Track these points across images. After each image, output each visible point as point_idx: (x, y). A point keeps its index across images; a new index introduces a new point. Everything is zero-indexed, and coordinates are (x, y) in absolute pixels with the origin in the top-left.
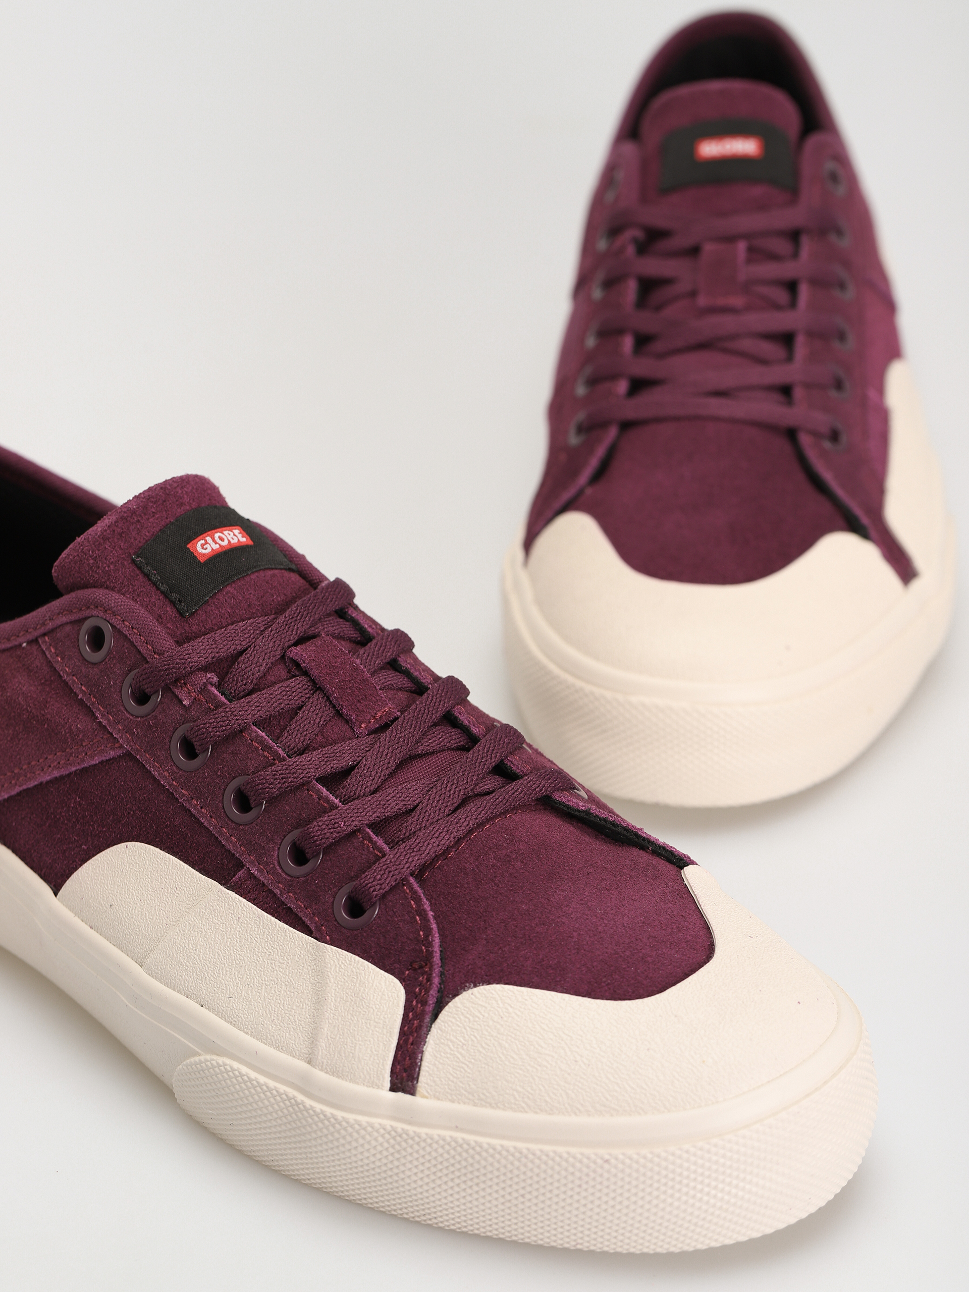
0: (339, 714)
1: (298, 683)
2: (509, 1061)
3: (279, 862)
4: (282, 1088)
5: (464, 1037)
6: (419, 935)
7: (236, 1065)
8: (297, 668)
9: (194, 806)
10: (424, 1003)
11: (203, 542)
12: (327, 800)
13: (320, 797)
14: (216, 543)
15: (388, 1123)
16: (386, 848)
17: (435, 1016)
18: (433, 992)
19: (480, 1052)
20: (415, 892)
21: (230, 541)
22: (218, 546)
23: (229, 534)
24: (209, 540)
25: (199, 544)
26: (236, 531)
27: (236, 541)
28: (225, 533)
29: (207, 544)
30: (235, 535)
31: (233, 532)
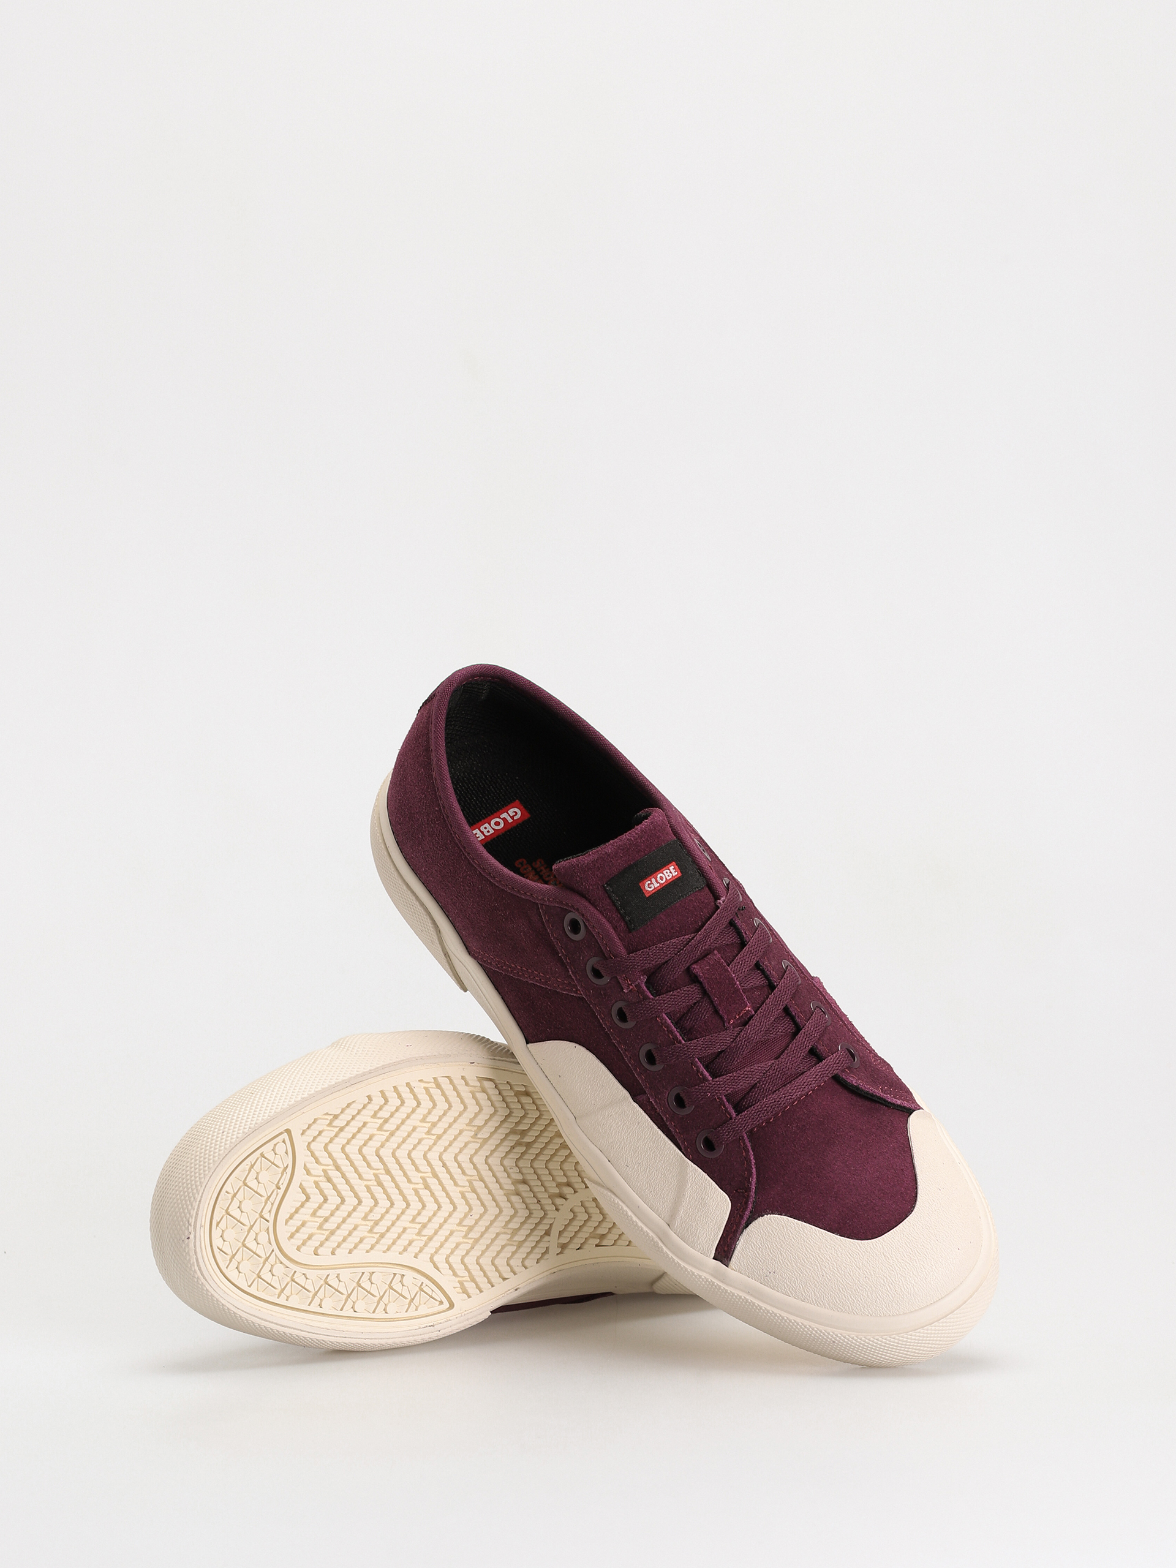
0: (716, 1012)
1: (693, 989)
2: (785, 1266)
3: (668, 1100)
4: (651, 1234)
5: (761, 1243)
6: (745, 1174)
7: (625, 1208)
8: (694, 979)
9: (622, 1048)
10: (742, 1217)
11: (649, 882)
12: (702, 1074)
13: (698, 1071)
14: (658, 883)
15: (710, 1278)
16: (734, 1114)
17: (747, 1226)
18: (747, 1213)
19: (769, 1255)
20: (746, 1146)
21: (666, 878)
22: (658, 885)
23: (667, 872)
24: (653, 880)
25: (647, 883)
26: (672, 868)
27: (671, 877)
28: (664, 872)
29: (652, 883)
30: (671, 872)
31: (669, 870)
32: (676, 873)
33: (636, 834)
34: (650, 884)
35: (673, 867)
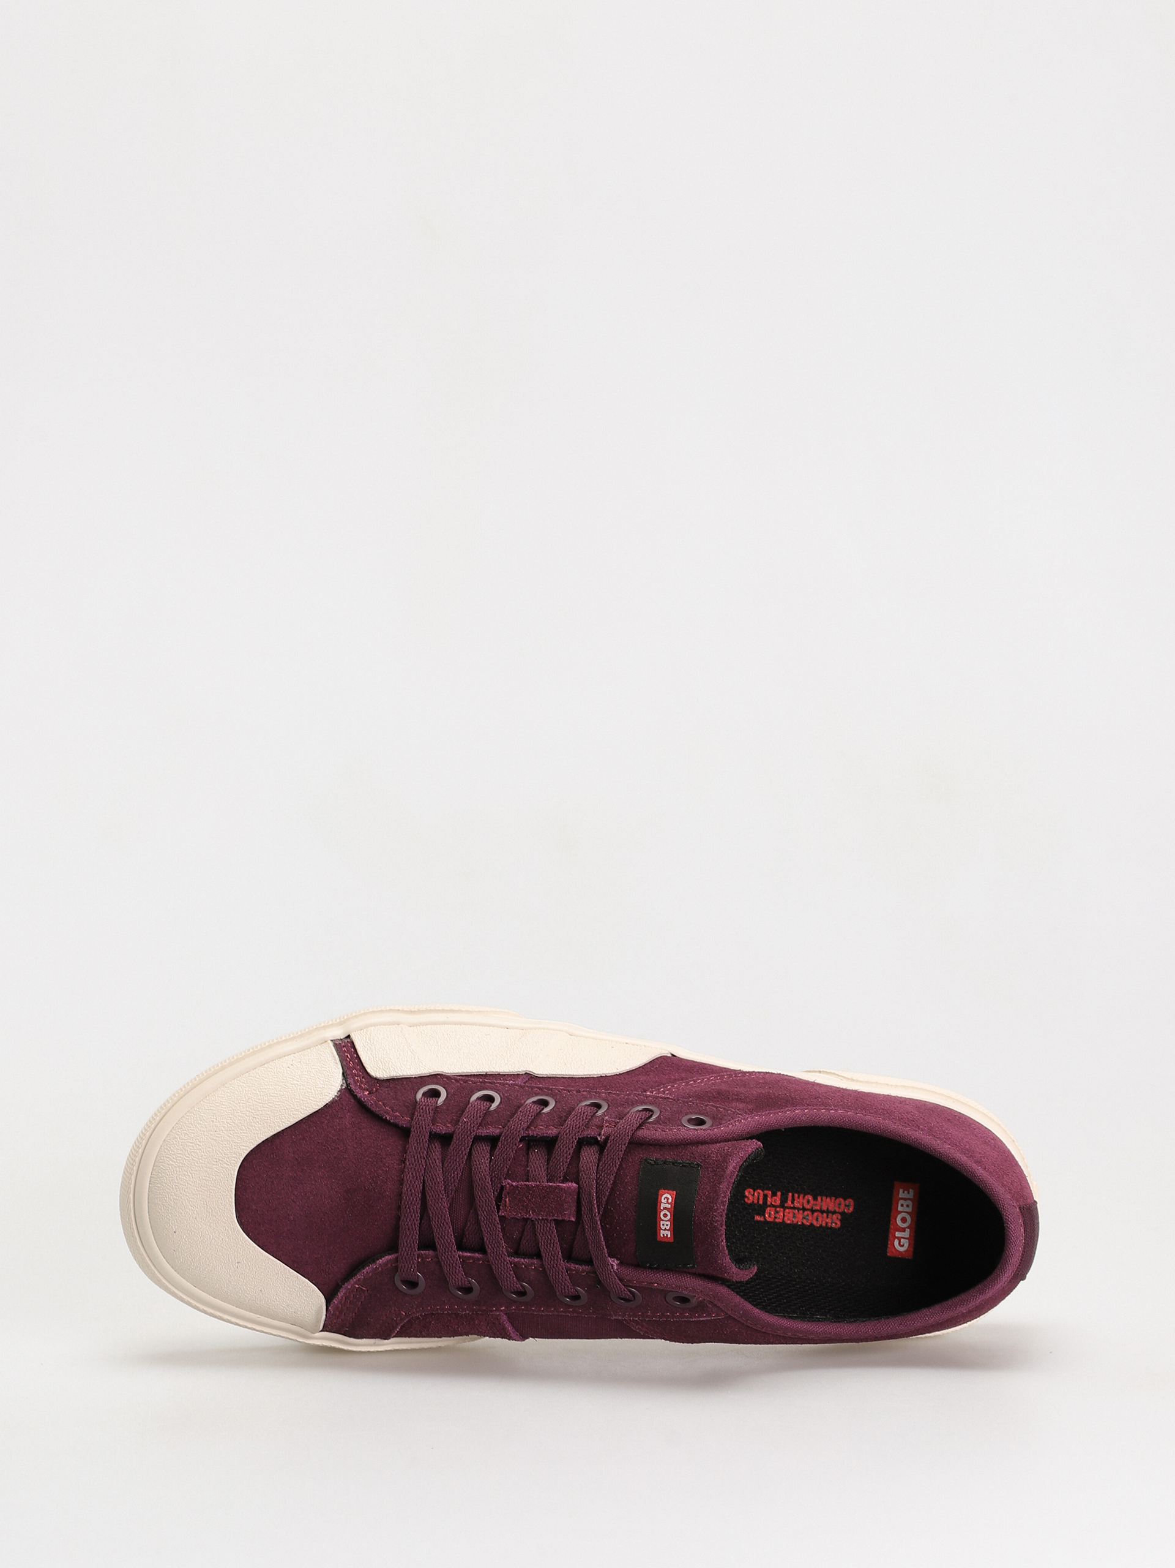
21: (663, 1220)
22: (662, 1208)
23: (667, 1225)
24: (669, 1206)
25: (670, 1198)
26: (669, 1234)
27: (661, 1226)
28: (669, 1223)
29: (667, 1203)
30: (665, 1229)
31: (668, 1230)
32: (662, 1235)
33: (717, 1221)
34: (667, 1201)
35: (669, 1236)
